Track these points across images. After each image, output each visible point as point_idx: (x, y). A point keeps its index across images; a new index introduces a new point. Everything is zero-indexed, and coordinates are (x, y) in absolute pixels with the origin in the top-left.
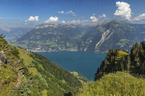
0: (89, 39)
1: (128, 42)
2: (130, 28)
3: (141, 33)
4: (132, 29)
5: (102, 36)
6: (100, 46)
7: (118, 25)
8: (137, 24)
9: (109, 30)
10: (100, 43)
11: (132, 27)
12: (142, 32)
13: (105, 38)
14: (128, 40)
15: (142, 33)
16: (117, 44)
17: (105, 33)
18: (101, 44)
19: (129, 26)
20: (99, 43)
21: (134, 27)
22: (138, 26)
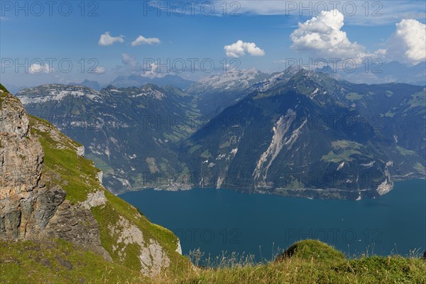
0: (227, 144)
1: (357, 149)
2: (347, 97)
3: (382, 115)
4: (355, 102)
5: (273, 133)
6: (268, 167)
7: (317, 89)
8: (367, 86)
9: (294, 110)
10: (269, 158)
11: (354, 96)
12: (384, 114)
13: (284, 138)
14: (357, 145)
15: (385, 117)
16: (324, 157)
17: (281, 119)
18: (273, 158)
19: (346, 93)
20: (266, 156)
21: (360, 97)
22: (371, 93)
